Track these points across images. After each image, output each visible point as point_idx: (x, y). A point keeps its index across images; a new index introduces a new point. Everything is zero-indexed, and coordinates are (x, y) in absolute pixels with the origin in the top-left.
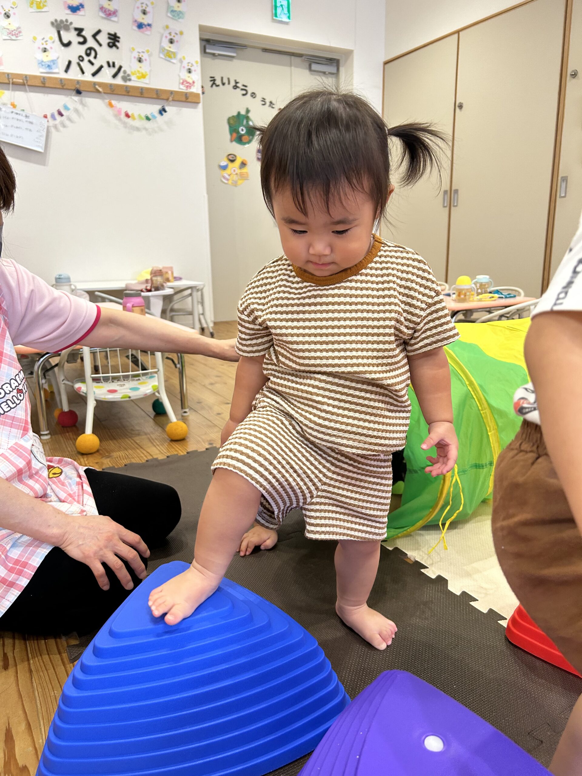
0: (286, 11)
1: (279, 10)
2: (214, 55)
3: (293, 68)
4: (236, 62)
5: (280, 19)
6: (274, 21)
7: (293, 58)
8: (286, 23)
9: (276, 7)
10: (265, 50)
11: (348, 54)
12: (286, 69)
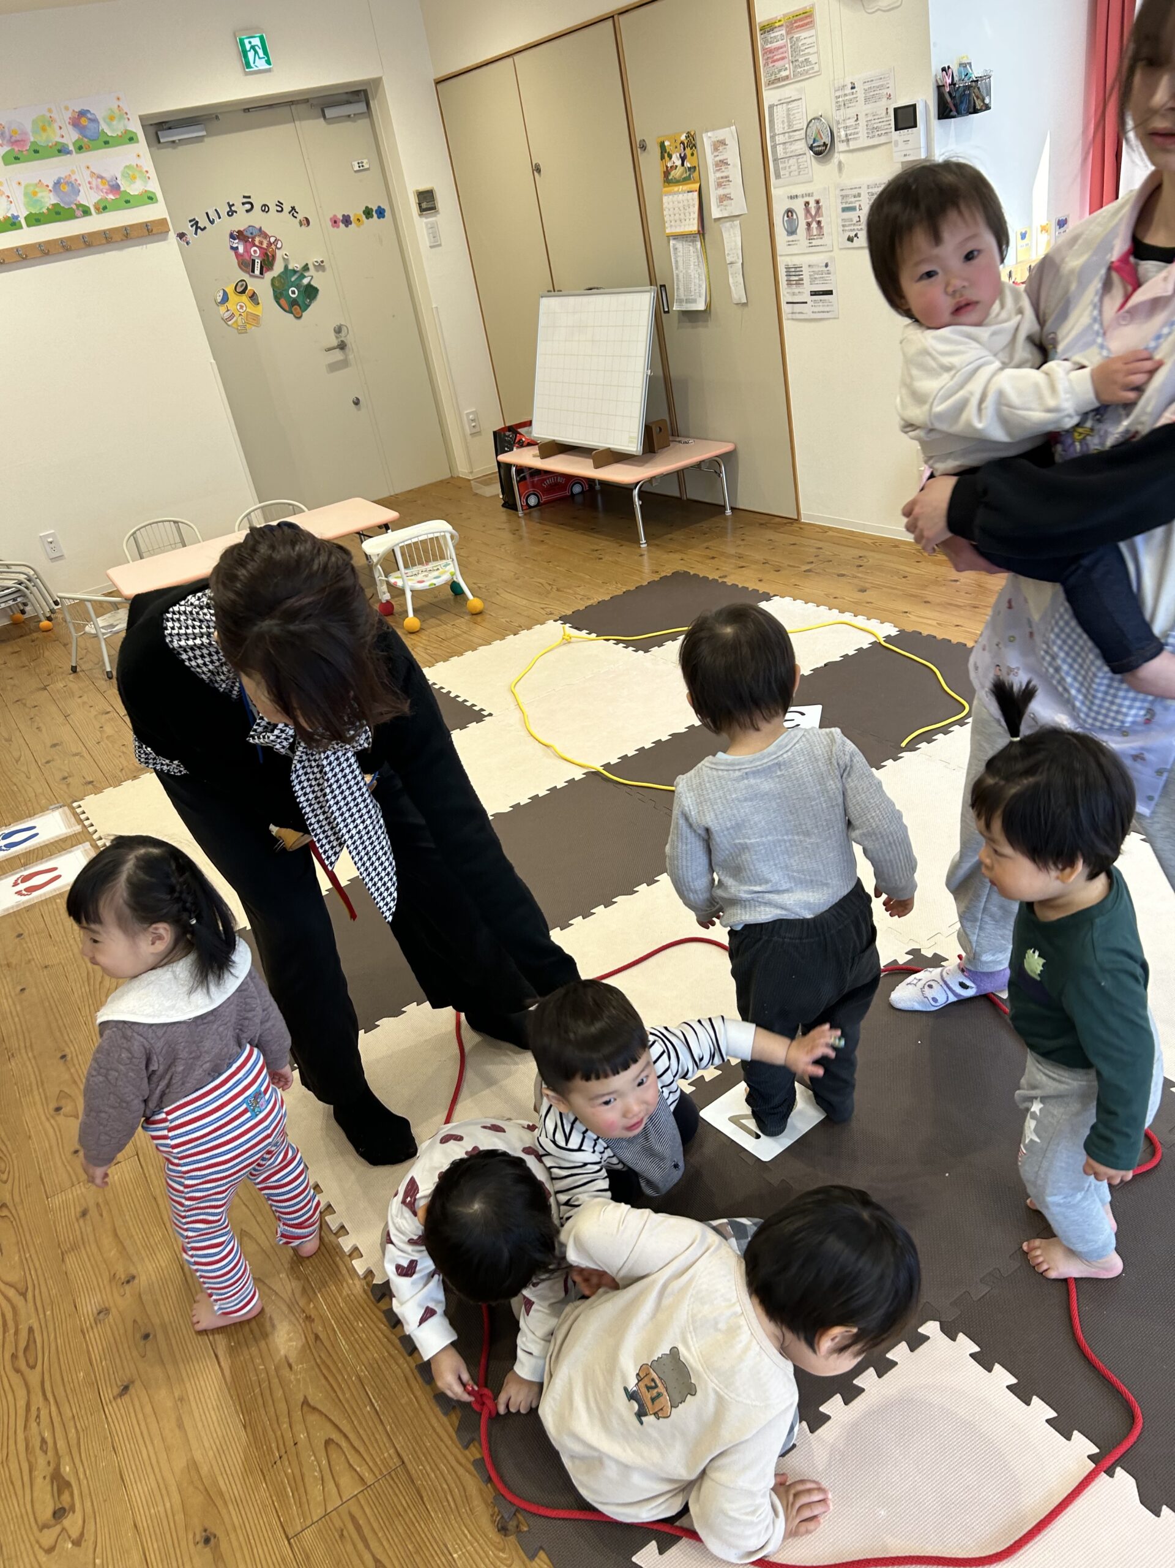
0: (260, 52)
1: (251, 55)
2: (173, 142)
3: (297, 123)
4: (206, 139)
5: (256, 69)
6: (247, 74)
7: (293, 107)
8: (269, 70)
9: (245, 53)
10: (247, 110)
11: (377, 82)
12: (290, 126)
